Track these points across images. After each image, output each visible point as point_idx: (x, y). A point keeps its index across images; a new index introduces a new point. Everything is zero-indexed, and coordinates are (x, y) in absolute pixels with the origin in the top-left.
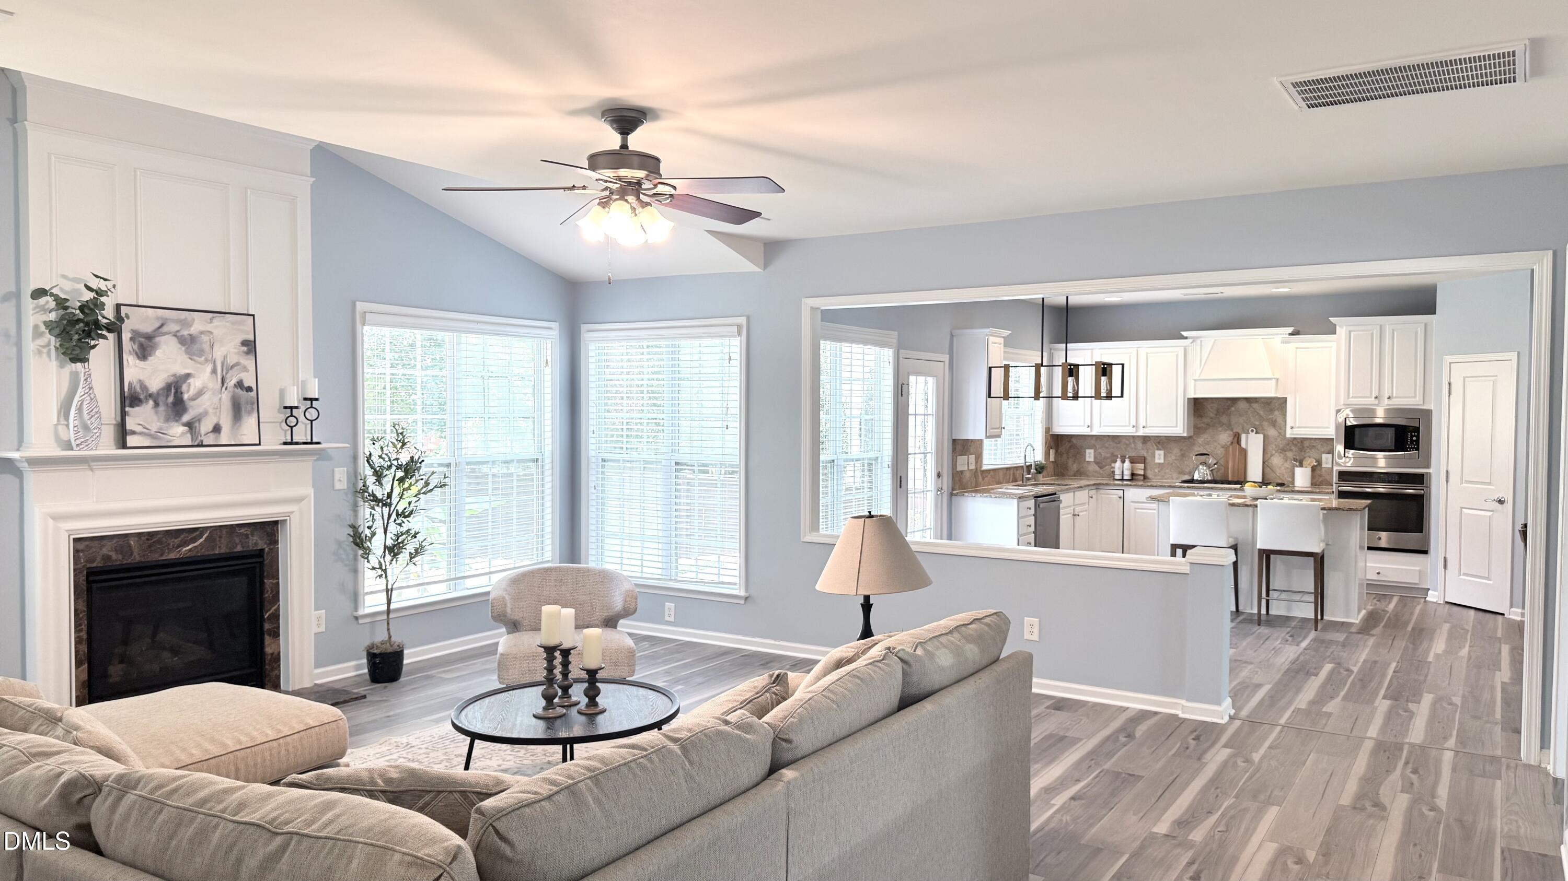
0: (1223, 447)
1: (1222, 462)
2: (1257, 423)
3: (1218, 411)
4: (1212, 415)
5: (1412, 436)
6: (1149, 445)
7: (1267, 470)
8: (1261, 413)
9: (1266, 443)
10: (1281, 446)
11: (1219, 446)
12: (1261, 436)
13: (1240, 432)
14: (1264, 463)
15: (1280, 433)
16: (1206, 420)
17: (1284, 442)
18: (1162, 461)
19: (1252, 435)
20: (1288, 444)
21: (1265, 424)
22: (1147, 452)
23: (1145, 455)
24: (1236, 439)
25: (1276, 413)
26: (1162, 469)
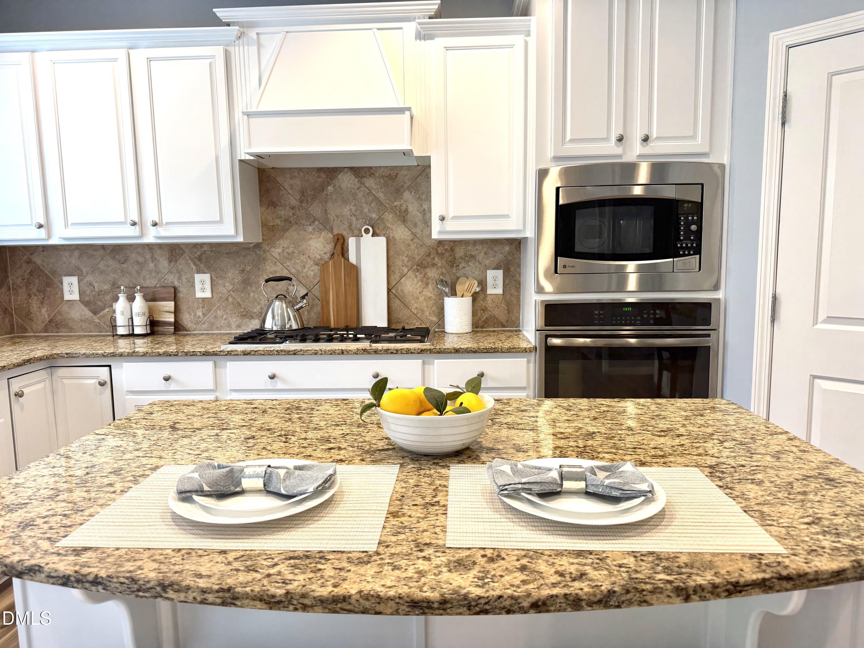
0: (317, 264)
1: (316, 291)
2: (374, 216)
3: (303, 193)
4: (294, 202)
5: (688, 224)
6: (181, 263)
7: (396, 303)
8: (381, 195)
9: (392, 253)
10: (417, 258)
11: (310, 263)
12: (382, 240)
13: (345, 233)
14: (389, 290)
15: (414, 234)
16: (283, 212)
17: (423, 251)
18: (208, 294)
19: (367, 239)
20: (429, 255)
21: (389, 217)
22: (179, 278)
23: (176, 284)
24: (339, 247)
25: (407, 195)
26: (209, 311)
